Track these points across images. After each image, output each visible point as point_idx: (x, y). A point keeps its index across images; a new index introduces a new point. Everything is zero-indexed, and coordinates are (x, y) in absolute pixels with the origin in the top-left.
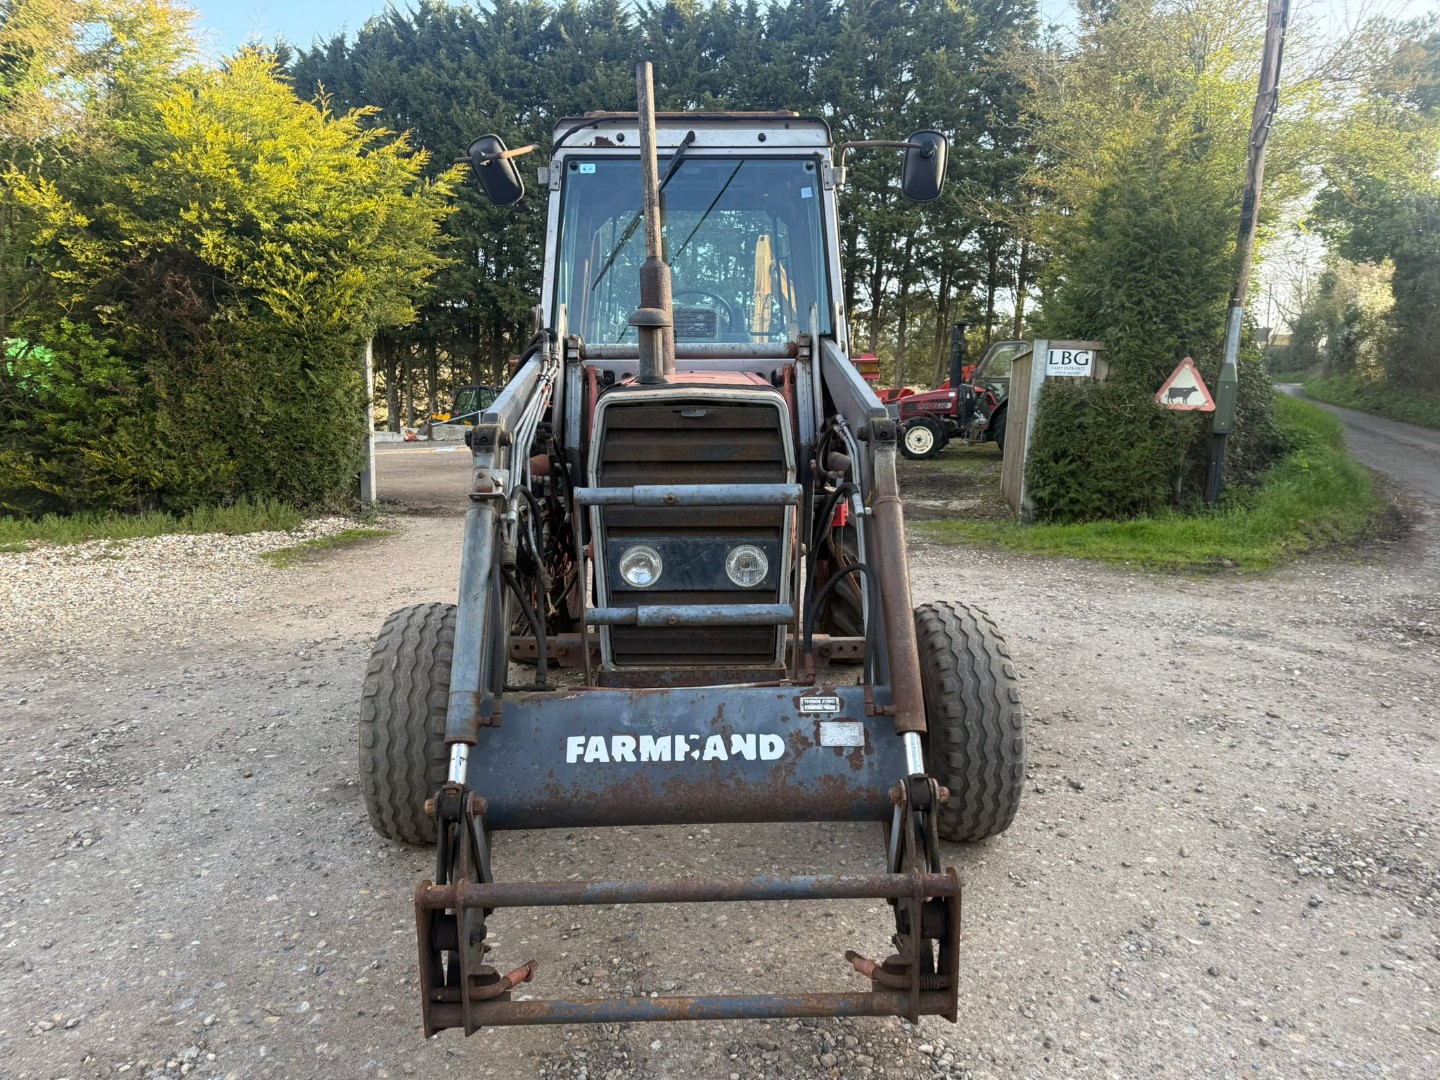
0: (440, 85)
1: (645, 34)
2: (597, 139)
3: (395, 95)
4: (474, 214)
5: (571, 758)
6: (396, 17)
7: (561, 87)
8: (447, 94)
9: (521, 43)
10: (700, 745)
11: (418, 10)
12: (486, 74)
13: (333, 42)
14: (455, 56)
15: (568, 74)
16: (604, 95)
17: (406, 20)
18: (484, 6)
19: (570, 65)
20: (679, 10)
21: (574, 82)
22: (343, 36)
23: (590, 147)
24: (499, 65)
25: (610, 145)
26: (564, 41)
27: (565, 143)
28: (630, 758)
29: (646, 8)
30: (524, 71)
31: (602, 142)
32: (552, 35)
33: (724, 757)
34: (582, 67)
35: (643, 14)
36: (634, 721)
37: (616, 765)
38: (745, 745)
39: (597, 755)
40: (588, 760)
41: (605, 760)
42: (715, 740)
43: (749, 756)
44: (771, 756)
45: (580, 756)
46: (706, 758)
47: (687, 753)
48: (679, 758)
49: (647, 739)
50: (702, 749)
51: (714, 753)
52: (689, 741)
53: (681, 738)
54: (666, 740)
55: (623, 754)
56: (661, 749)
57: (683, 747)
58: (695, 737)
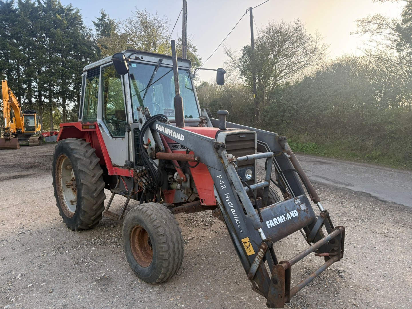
2: (136, 57)
5: (269, 227)
10: (286, 216)
23: (134, 59)
25: (140, 60)
27: (131, 57)
28: (278, 224)
31: (137, 58)
33: (291, 218)
36: (274, 214)
37: (276, 226)
38: (292, 214)
39: (272, 225)
40: (272, 226)
41: (274, 225)
42: (288, 214)
43: (294, 216)
44: (297, 215)
45: (270, 226)
46: (289, 219)
47: (285, 219)
48: (285, 221)
49: (278, 218)
50: (287, 217)
51: (289, 217)
52: (284, 216)
53: (283, 216)
54: (281, 217)
55: (276, 223)
56: (281, 219)
57: (284, 218)
58: (285, 215)
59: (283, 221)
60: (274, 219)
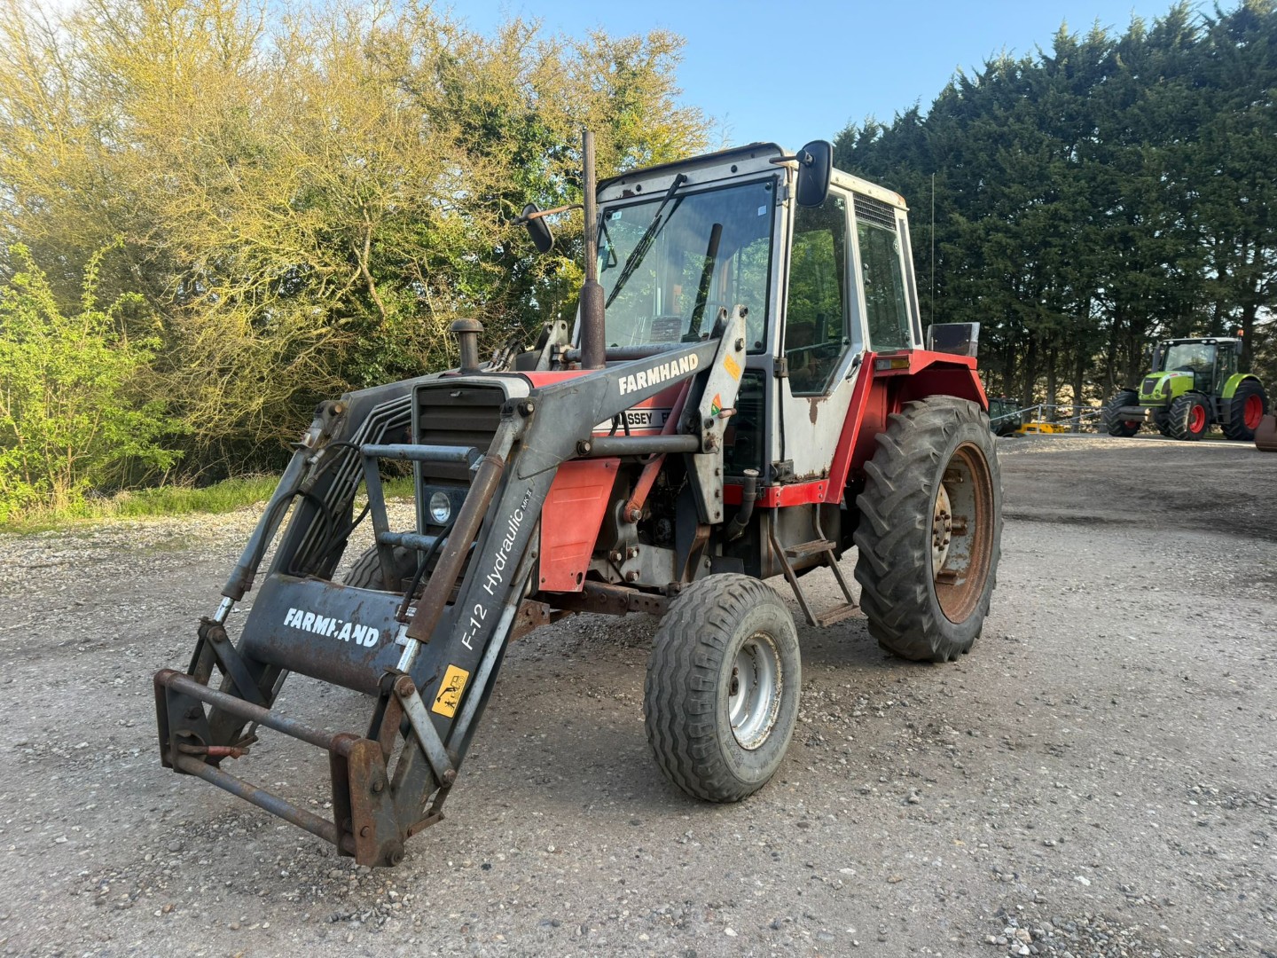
0: (990, 134)
1: (1213, 44)
3: (951, 150)
4: (1007, 244)
5: (286, 623)
6: (964, 81)
7: (1110, 114)
8: (996, 142)
9: (1074, 80)
10: (339, 628)
11: (983, 71)
12: (1035, 115)
13: (907, 114)
14: (1009, 105)
15: (1118, 99)
16: (1153, 113)
17: (971, 82)
18: (1045, 53)
19: (1121, 91)
20: (1254, 10)
21: (1125, 105)
22: (917, 108)
24: (1049, 105)
26: (1118, 68)
28: (309, 629)
29: (1213, 16)
30: (1073, 105)
31: (628, 194)
32: (1110, 66)
33: (347, 639)
34: (1135, 91)
35: (1211, 23)
36: (320, 604)
37: (302, 632)
38: (359, 634)
39: (296, 623)
40: (292, 625)
41: (298, 627)
42: (348, 626)
43: (359, 642)
44: (369, 644)
45: (290, 622)
46: (340, 638)
47: (333, 632)
48: (328, 634)
49: (320, 617)
50: (340, 631)
51: (344, 635)
52: (337, 624)
53: (334, 621)
54: (327, 620)
55: (307, 625)
56: (323, 626)
57: (333, 627)
58: (340, 622)
59: (323, 633)
60: (310, 615)
